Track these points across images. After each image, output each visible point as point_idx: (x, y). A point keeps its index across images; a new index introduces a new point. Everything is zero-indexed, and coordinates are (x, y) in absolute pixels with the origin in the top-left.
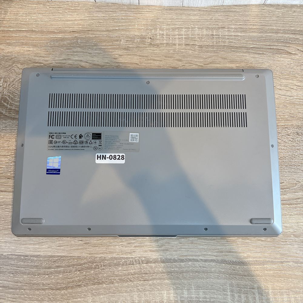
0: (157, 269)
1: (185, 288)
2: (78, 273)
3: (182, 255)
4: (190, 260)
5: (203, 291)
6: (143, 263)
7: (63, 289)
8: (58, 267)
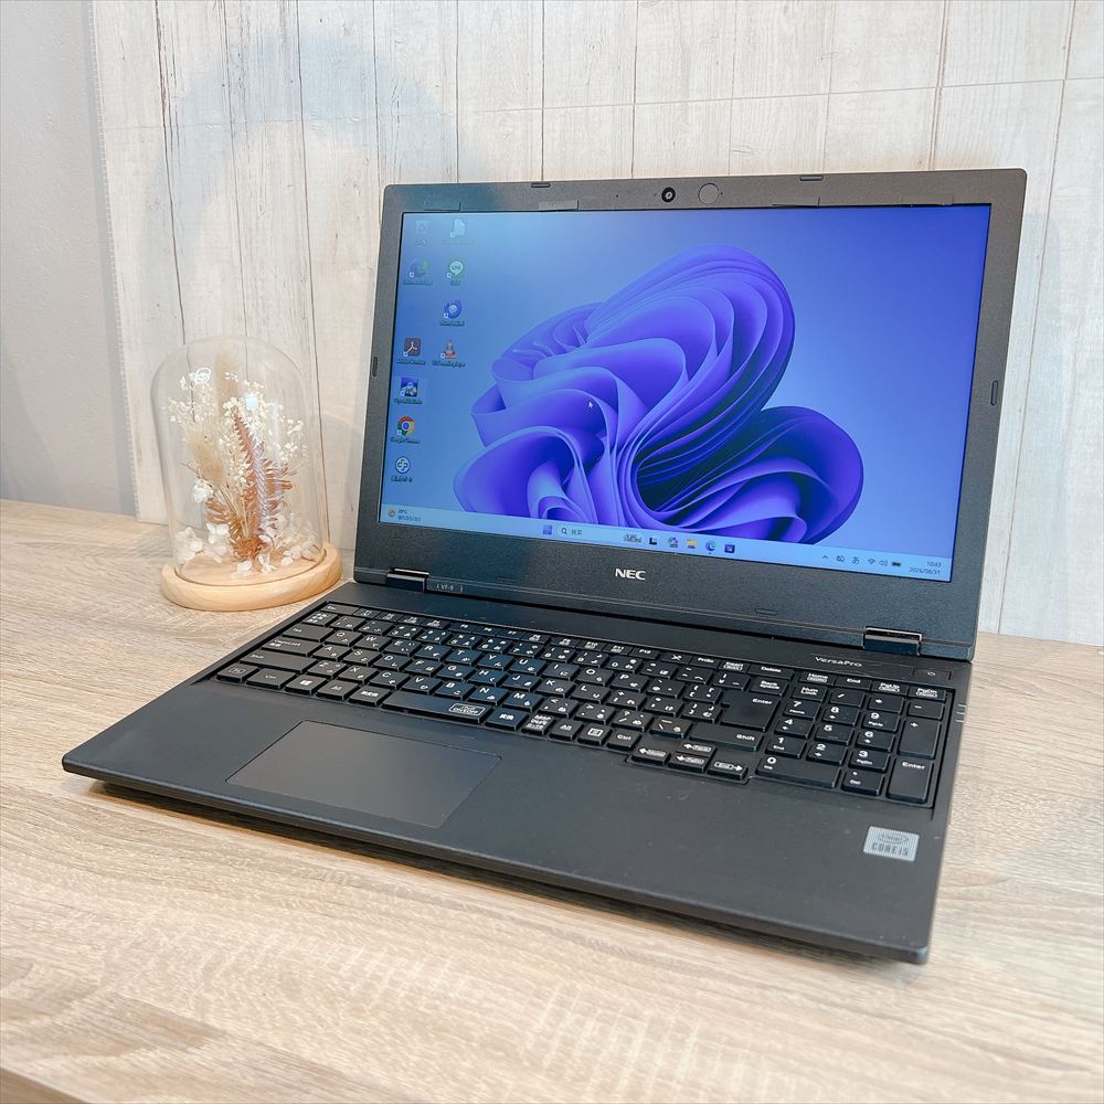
0: (375, 903)
1: (425, 960)
2: (178, 860)
4: (480, 911)
5: (473, 978)
6: (348, 884)
7: (113, 876)
8: (142, 840)
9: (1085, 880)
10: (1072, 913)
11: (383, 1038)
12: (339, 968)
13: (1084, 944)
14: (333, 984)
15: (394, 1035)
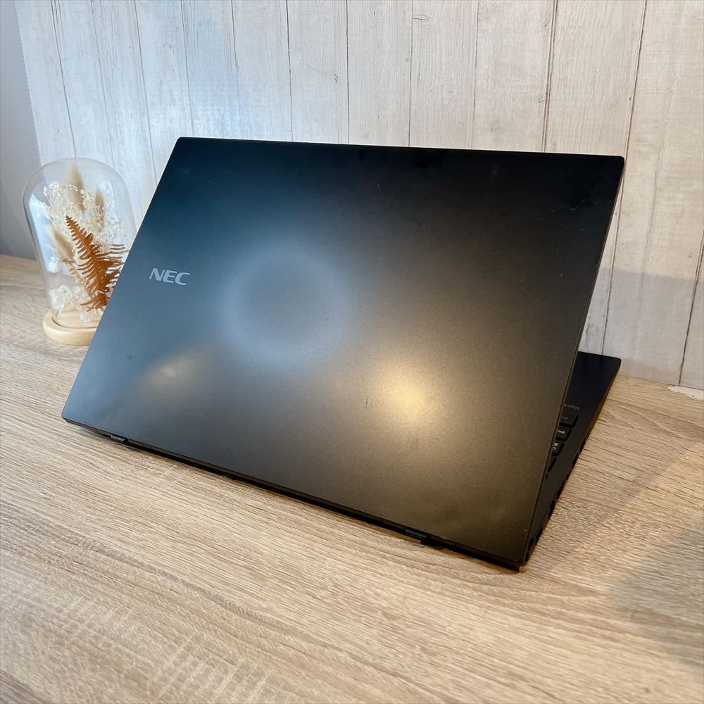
0: (102, 564)
1: (116, 609)
3: (159, 564)
5: (141, 625)
6: (91, 549)
9: (581, 575)
10: (561, 601)
11: (67, 667)
12: (61, 611)
13: (560, 627)
14: (53, 624)
15: (76, 664)
